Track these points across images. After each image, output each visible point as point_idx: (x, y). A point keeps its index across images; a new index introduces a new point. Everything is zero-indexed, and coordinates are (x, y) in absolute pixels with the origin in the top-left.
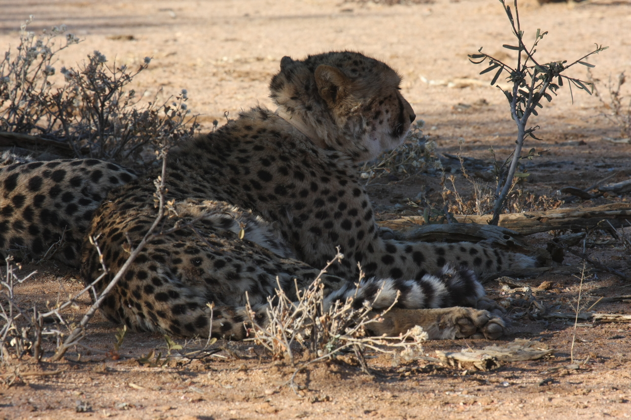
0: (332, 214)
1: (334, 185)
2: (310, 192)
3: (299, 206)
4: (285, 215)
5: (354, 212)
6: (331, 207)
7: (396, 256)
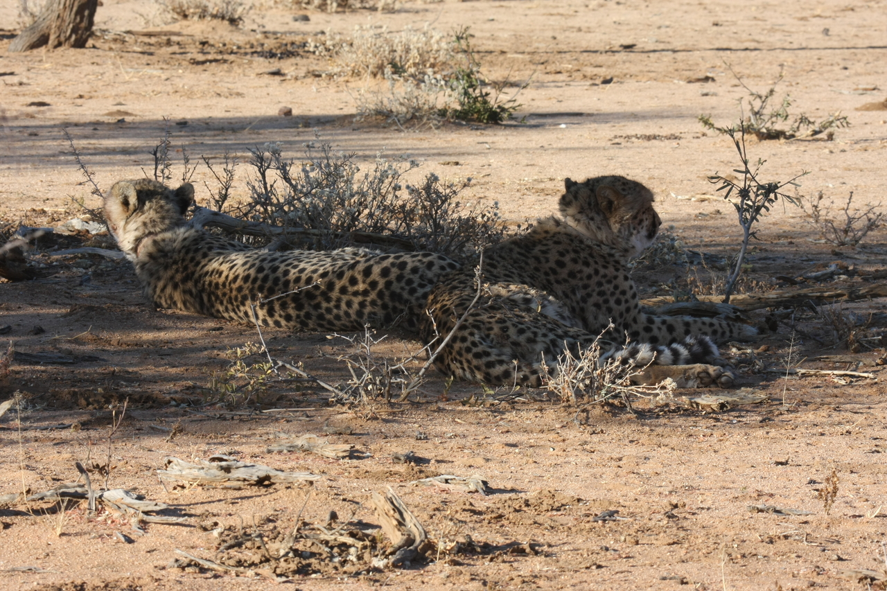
1: (610, 271)
2: (594, 276)
3: (585, 287)
4: (575, 294)
5: (624, 293)
7: (654, 327)
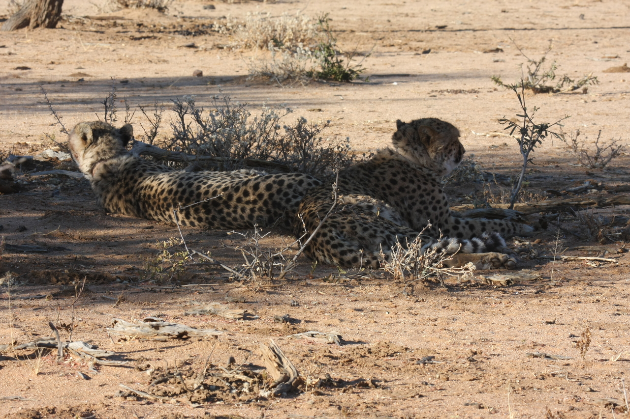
0: (428, 202)
6: (427, 198)
